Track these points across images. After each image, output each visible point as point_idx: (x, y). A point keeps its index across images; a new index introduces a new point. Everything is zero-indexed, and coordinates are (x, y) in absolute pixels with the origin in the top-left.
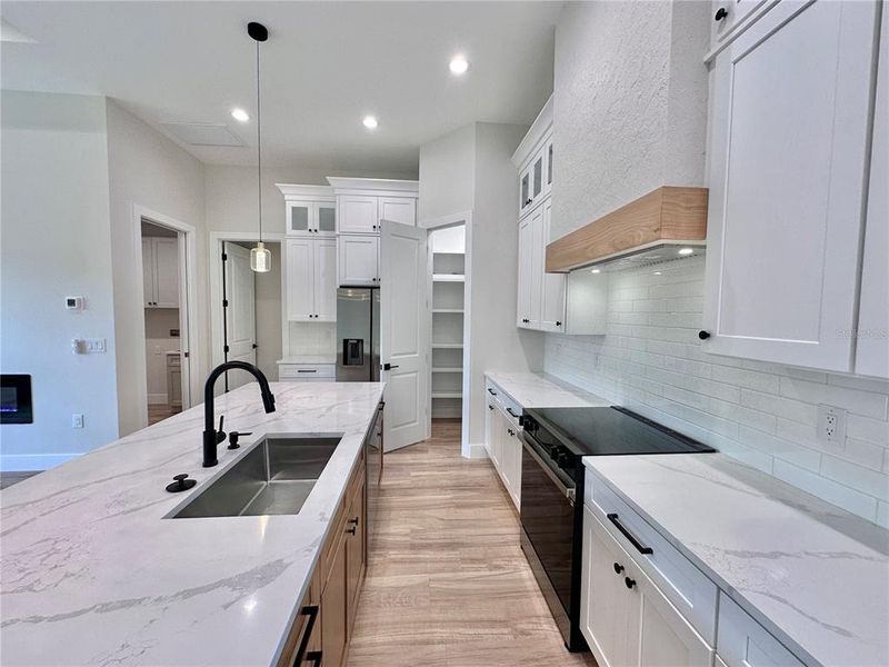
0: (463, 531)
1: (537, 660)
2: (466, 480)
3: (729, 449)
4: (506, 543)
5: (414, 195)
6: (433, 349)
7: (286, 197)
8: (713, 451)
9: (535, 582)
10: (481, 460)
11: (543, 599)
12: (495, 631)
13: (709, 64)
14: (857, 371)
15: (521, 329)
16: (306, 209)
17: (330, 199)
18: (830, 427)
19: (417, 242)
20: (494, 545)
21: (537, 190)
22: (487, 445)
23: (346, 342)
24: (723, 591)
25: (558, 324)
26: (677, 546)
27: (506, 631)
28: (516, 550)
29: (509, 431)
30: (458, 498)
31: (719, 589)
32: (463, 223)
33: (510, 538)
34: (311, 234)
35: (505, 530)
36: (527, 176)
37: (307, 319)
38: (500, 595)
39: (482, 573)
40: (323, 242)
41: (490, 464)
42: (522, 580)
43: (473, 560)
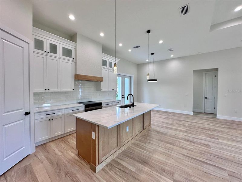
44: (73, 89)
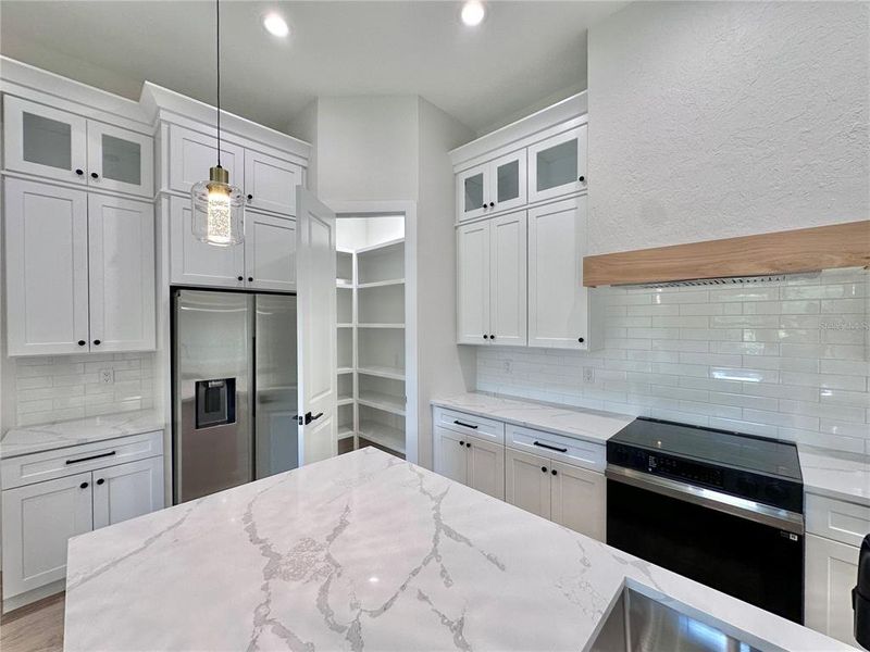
5: (301, 162)
16: (67, 128)
19: (328, 230)
29: (545, 469)
32: (403, 214)
36: (481, 176)
40: (113, 202)
44: (581, 340)
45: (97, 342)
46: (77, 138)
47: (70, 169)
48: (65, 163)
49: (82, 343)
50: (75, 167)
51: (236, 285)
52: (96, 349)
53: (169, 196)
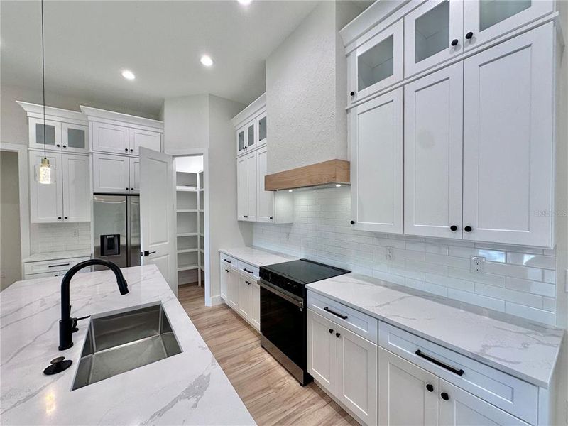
0: (226, 350)
1: (290, 398)
2: (215, 320)
3: (355, 270)
4: (253, 348)
5: (159, 130)
6: (178, 237)
7: (29, 114)
8: (350, 272)
9: (276, 362)
10: (219, 305)
11: (282, 368)
12: (265, 394)
13: (348, 111)
14: (405, 233)
15: (240, 222)
16: (53, 127)
17: (84, 123)
18: (390, 254)
19: (165, 165)
20: (246, 351)
21: (251, 142)
22: (224, 296)
23: (103, 238)
24: (380, 320)
25: (271, 218)
26: (360, 310)
27: (270, 391)
28: (260, 349)
29: (246, 282)
30: (214, 332)
31: (378, 320)
32: (202, 154)
33: (254, 344)
34: (58, 149)
35: (249, 341)
36: (243, 132)
37: (56, 220)
38: (259, 376)
39: (247, 368)
40: (73, 157)
41: (226, 307)
42: (269, 364)
43: (239, 364)
45: (66, 218)
46: (57, 131)
47: (54, 144)
48: (53, 142)
49: (60, 218)
50: (57, 144)
51: (126, 192)
52: (66, 221)
53: (92, 153)
